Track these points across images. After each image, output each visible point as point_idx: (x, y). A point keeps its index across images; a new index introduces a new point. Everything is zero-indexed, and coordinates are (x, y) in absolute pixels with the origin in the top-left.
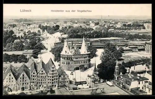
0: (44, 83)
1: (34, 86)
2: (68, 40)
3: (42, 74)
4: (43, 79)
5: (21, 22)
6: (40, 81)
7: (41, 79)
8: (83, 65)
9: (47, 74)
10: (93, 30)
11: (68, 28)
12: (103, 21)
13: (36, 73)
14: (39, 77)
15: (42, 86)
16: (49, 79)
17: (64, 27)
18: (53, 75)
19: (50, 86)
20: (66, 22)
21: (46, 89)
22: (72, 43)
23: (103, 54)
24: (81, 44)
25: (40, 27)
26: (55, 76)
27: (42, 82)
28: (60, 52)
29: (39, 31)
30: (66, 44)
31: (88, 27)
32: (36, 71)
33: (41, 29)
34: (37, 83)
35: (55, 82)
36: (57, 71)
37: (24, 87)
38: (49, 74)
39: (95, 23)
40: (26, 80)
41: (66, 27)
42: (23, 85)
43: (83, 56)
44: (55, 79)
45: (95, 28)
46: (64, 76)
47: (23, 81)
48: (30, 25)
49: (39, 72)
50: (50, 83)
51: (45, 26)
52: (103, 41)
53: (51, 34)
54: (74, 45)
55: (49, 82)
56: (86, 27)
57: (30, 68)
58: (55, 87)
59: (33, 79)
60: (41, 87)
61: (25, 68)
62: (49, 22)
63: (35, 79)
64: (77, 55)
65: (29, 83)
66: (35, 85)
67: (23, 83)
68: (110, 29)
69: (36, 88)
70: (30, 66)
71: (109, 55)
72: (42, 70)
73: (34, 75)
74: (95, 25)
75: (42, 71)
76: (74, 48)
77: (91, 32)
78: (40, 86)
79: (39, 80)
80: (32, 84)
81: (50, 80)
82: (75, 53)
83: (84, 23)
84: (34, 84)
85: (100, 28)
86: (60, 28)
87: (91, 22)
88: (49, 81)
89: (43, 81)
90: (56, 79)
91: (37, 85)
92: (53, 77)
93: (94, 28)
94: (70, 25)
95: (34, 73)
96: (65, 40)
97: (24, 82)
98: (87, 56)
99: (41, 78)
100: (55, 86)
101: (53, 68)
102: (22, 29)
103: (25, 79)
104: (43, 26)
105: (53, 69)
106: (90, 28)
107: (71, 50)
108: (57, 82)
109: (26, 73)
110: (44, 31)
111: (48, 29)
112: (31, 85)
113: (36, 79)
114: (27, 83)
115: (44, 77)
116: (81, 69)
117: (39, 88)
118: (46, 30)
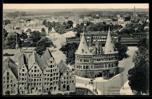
0: (39, 84)
1: (23, 89)
2: (86, 34)
3: (35, 71)
4: (37, 79)
5: (16, 16)
6: (33, 82)
7: (33, 79)
8: (108, 70)
9: (43, 71)
10: (122, 27)
11: (85, 25)
12: (137, 15)
13: (26, 70)
14: (31, 75)
15: (35, 89)
16: (45, 79)
17: (80, 24)
18: (52, 73)
19: (48, 89)
20: (82, 17)
21: (41, 93)
22: (92, 38)
23: (136, 54)
24: (105, 40)
25: (44, 23)
26: (54, 74)
27: (35, 83)
28: (74, 50)
29: (43, 30)
30: (82, 39)
31: (114, 23)
32: (27, 67)
33: (46, 26)
34: (29, 85)
35: (55, 83)
36: (56, 66)
37: (10, 90)
38: (46, 71)
39: (125, 18)
40: (12, 81)
41: (82, 24)
42: (7, 88)
43: (108, 57)
44: (54, 78)
45: (125, 24)
46: (68, 74)
47: (8, 81)
48: (29, 20)
49: (31, 69)
50: (47, 83)
51: (52, 22)
52: (136, 36)
53: (61, 33)
54: (95, 40)
55: (45, 83)
56: (111, 23)
57: (17, 63)
58: (55, 90)
59: (23, 79)
60: (33, 91)
61: (10, 63)
62: (57, 16)
63: (25, 79)
64: (99, 55)
65: (17, 85)
66: (25, 88)
67: (8, 86)
68: (146, 26)
69: (27, 91)
70: (17, 60)
71: (145, 55)
72: (36, 65)
73: (23, 72)
74: (125, 20)
75: (35, 67)
76: (94, 45)
77: (120, 31)
78: (33, 88)
79: (31, 80)
80: (21, 86)
81: (47, 79)
82: (97, 53)
83: (109, 17)
84: (24, 85)
85: (133, 24)
86: (74, 25)
87: (118, 16)
88: (46, 81)
89: (37, 82)
90: (56, 78)
91: (28, 88)
92: (51, 75)
93: (123, 25)
94: (88, 20)
95: (23, 70)
96: (81, 34)
97: (10, 83)
98: (113, 56)
99: (33, 76)
100: (55, 88)
101: (51, 62)
102: (19, 27)
103: (10, 79)
104: (49, 22)
105: (51, 64)
106: (118, 25)
107: (90, 48)
108: (57, 82)
109: (12, 71)
110: (50, 29)
111: (56, 27)
112: (19, 88)
113: (27, 79)
114: (13, 85)
115: (38, 75)
116: (105, 75)
117: (32, 92)
118: (53, 28)
